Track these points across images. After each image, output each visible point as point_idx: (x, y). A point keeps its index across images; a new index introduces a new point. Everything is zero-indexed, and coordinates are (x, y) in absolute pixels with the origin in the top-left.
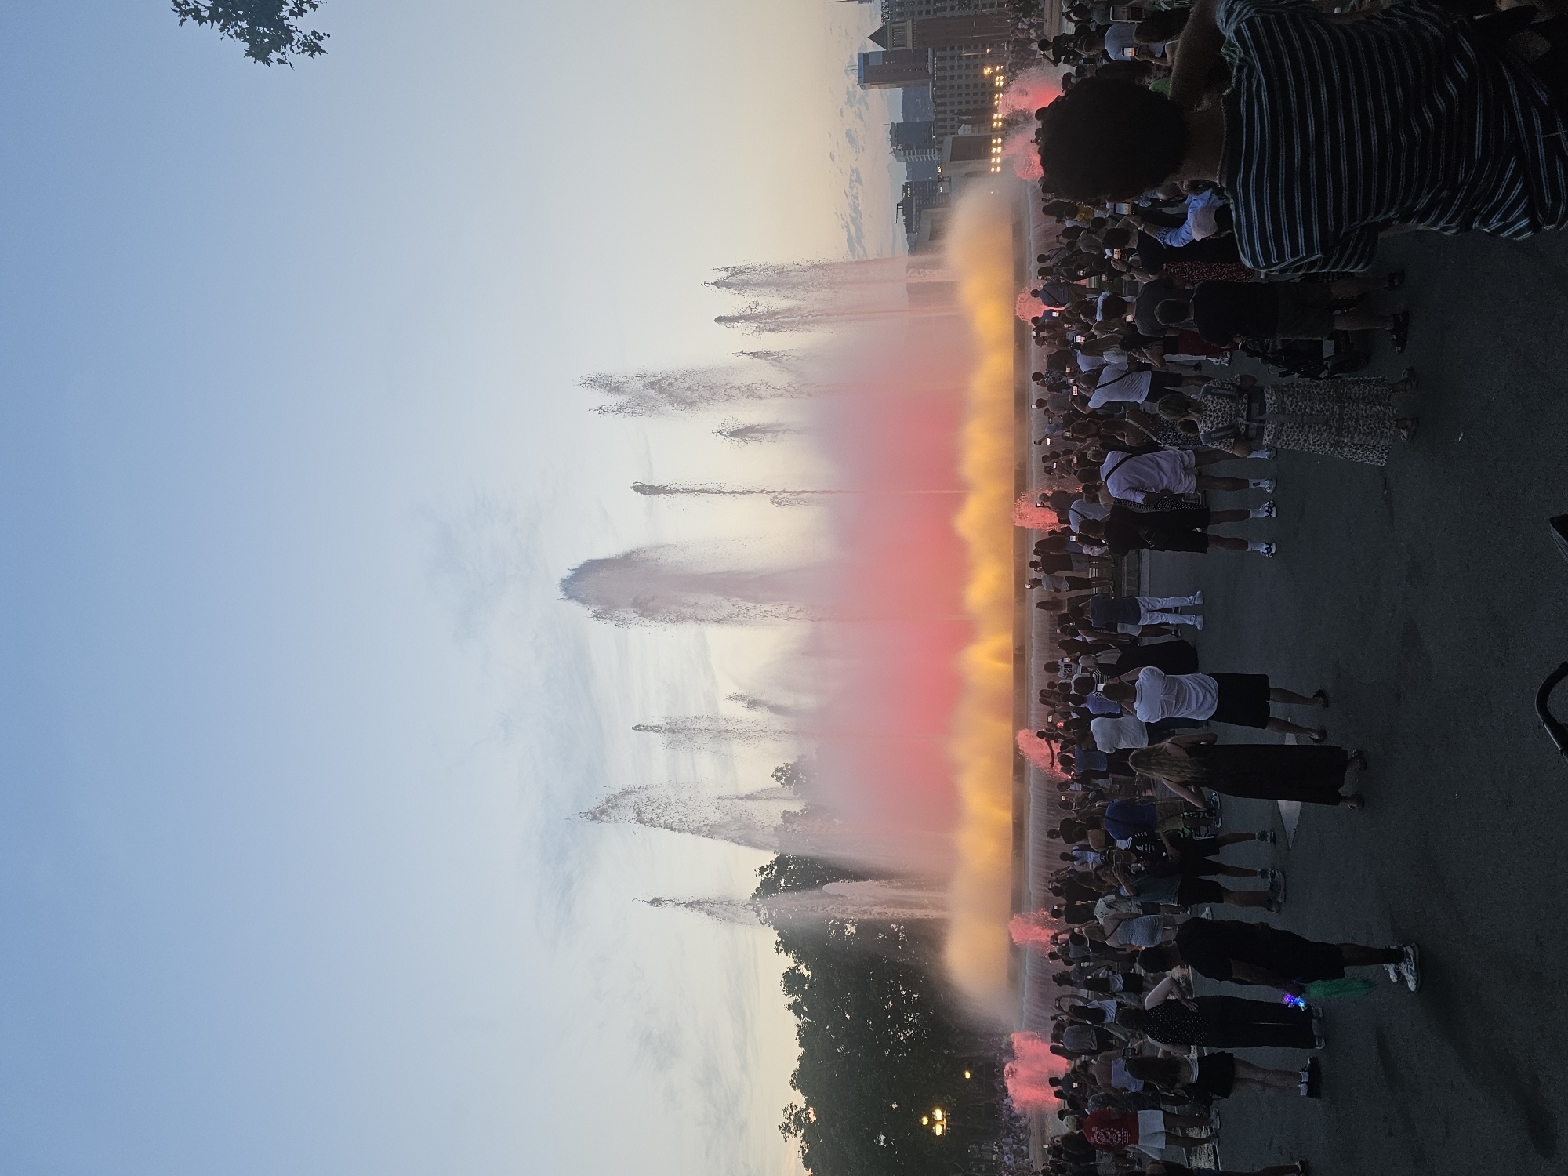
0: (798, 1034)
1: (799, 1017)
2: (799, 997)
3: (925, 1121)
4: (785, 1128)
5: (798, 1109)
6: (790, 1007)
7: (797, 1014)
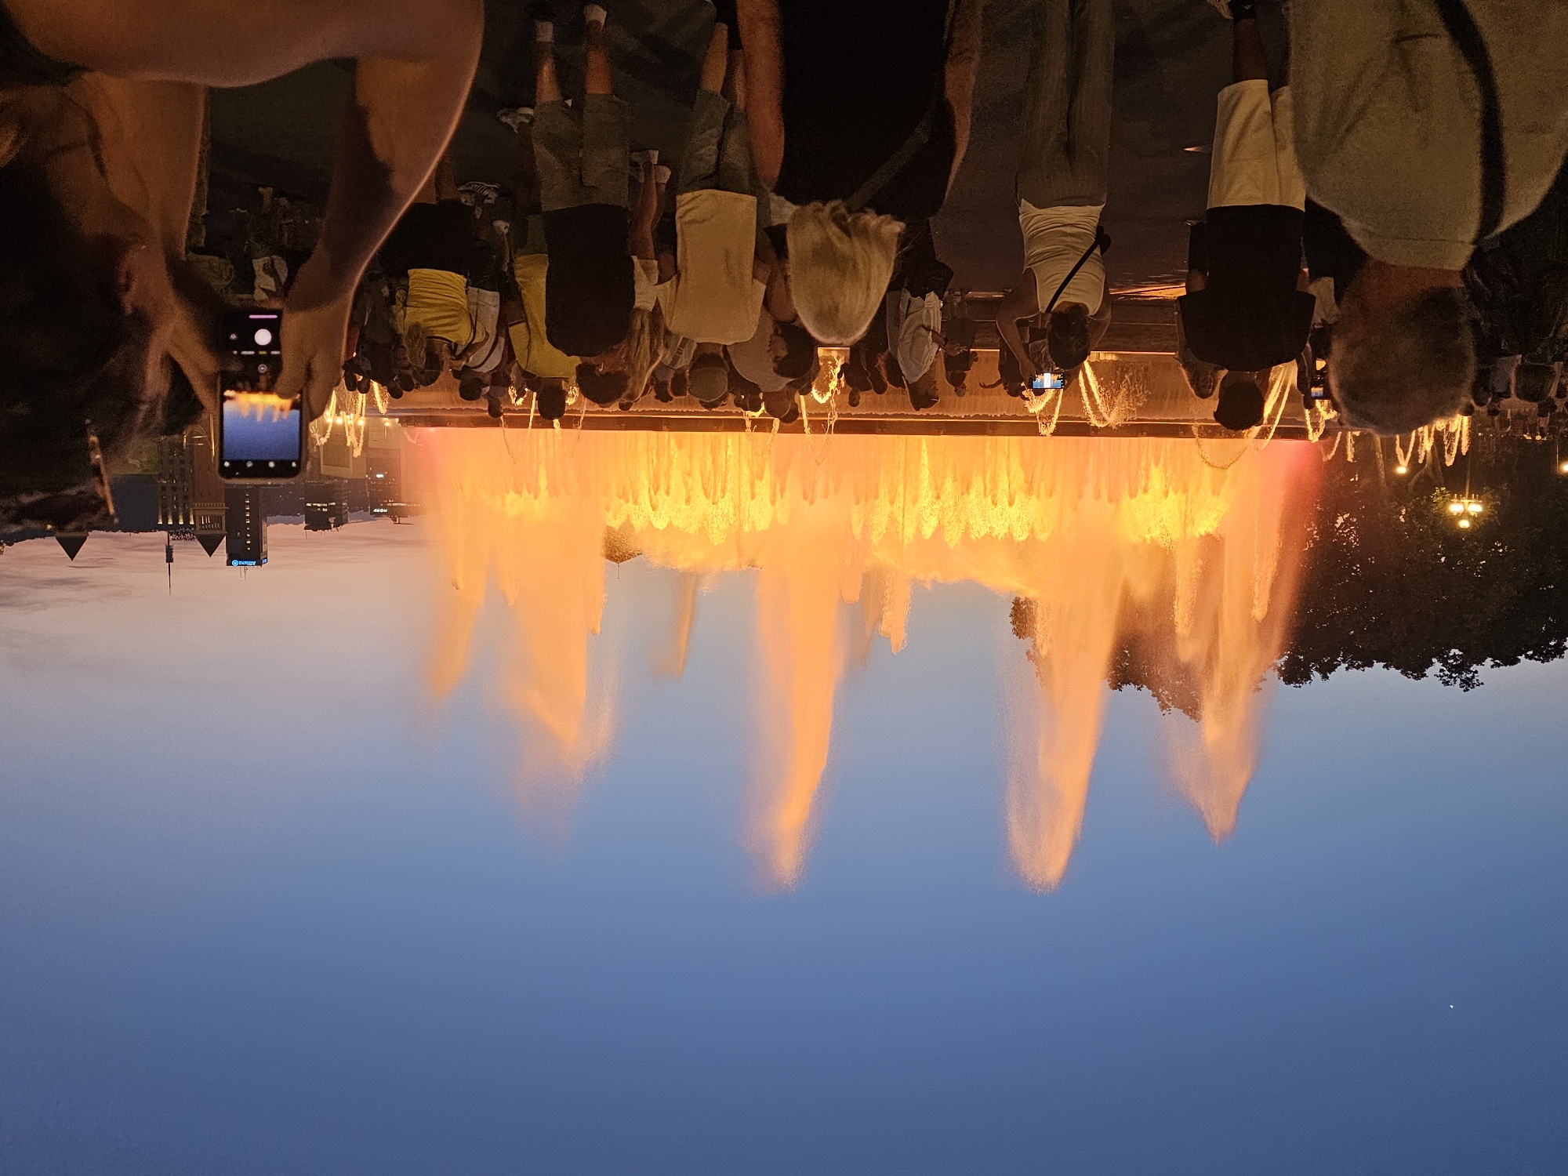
0: (1358, 668)
1: (1336, 666)
2: (1313, 666)
3: (1464, 524)
4: (1468, 684)
5: (1445, 669)
7: (1332, 668)
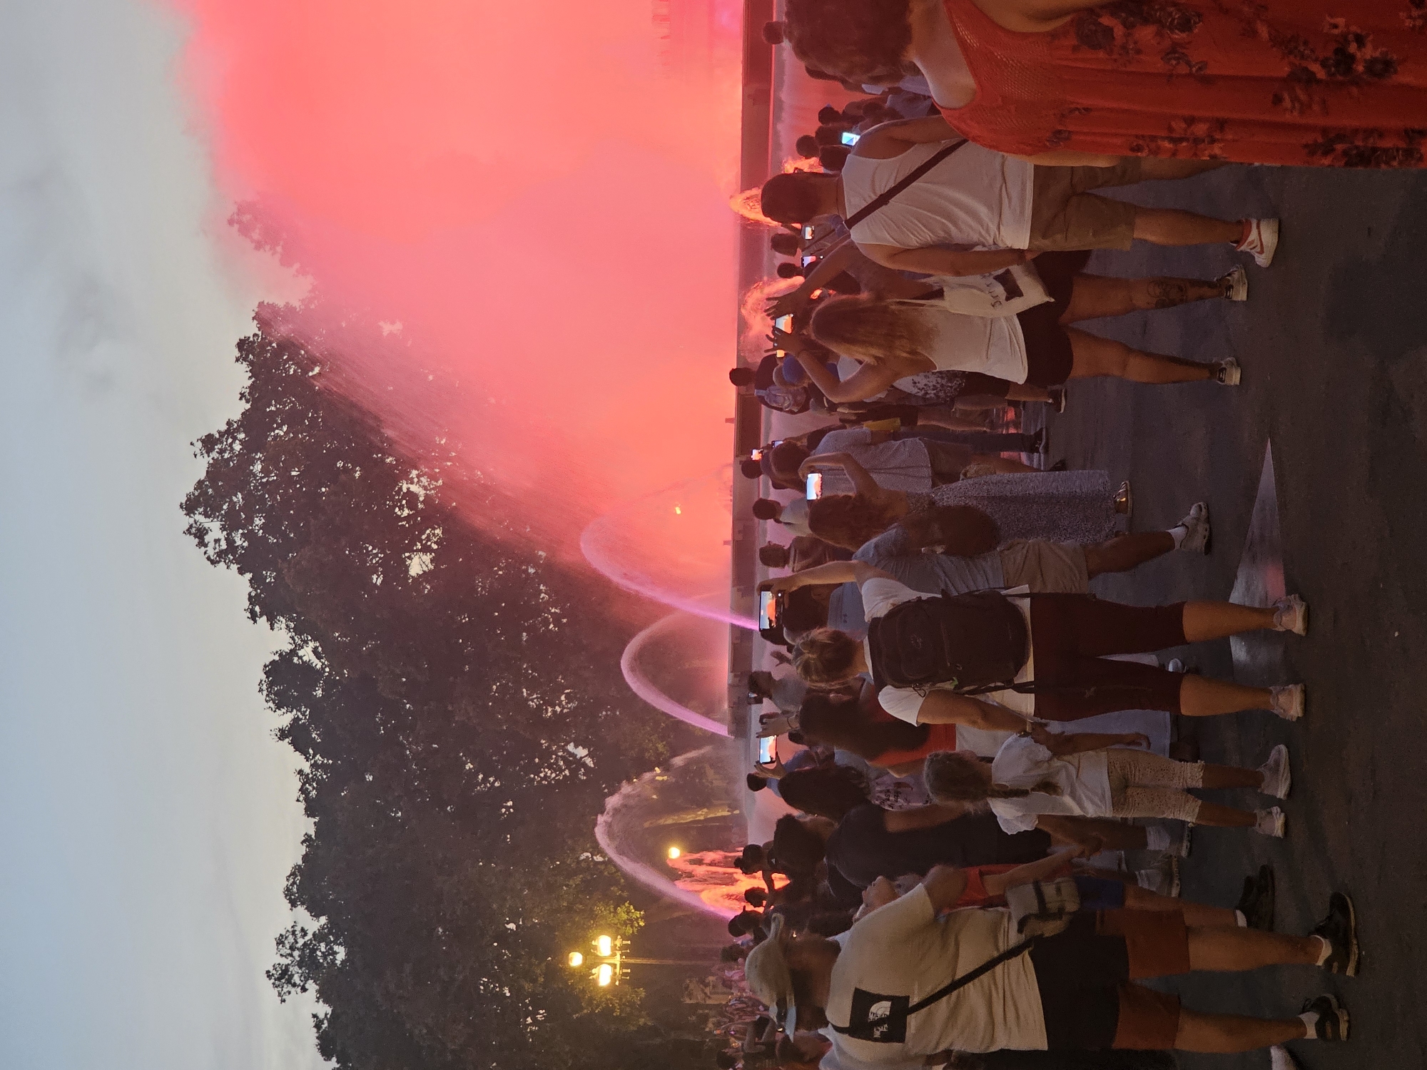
3: (576, 959)
4: (282, 977)
6: (283, 734)
